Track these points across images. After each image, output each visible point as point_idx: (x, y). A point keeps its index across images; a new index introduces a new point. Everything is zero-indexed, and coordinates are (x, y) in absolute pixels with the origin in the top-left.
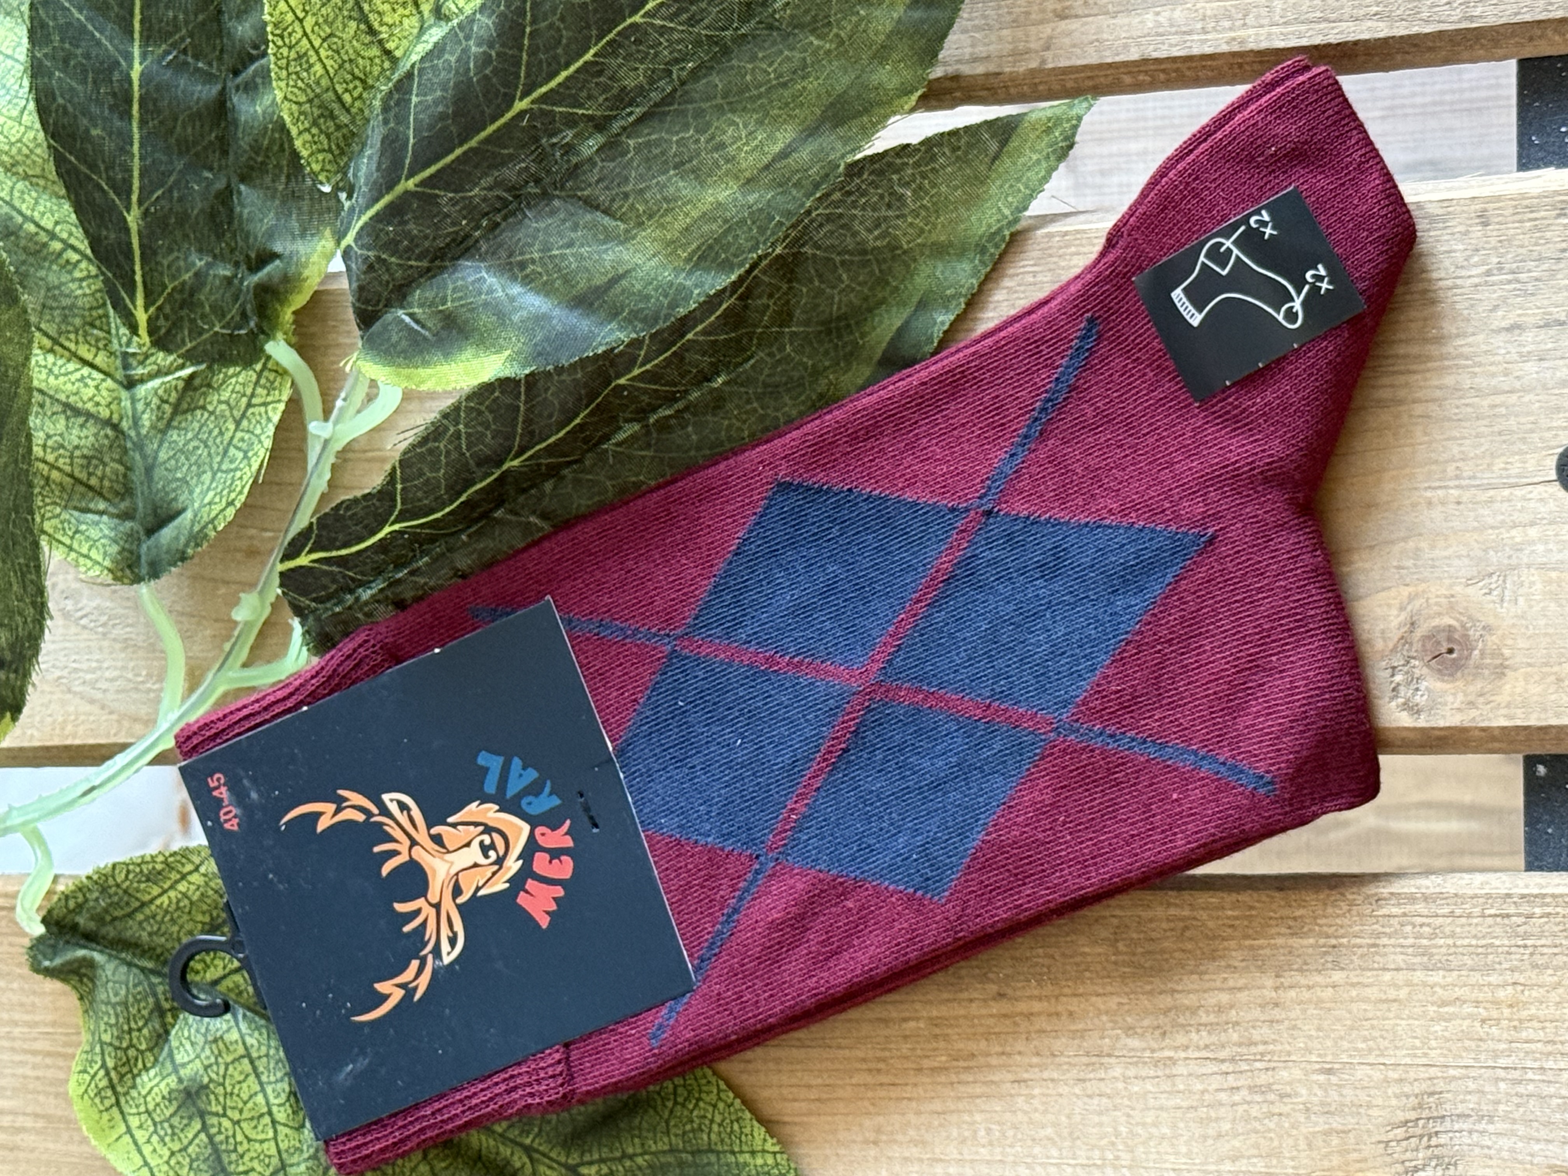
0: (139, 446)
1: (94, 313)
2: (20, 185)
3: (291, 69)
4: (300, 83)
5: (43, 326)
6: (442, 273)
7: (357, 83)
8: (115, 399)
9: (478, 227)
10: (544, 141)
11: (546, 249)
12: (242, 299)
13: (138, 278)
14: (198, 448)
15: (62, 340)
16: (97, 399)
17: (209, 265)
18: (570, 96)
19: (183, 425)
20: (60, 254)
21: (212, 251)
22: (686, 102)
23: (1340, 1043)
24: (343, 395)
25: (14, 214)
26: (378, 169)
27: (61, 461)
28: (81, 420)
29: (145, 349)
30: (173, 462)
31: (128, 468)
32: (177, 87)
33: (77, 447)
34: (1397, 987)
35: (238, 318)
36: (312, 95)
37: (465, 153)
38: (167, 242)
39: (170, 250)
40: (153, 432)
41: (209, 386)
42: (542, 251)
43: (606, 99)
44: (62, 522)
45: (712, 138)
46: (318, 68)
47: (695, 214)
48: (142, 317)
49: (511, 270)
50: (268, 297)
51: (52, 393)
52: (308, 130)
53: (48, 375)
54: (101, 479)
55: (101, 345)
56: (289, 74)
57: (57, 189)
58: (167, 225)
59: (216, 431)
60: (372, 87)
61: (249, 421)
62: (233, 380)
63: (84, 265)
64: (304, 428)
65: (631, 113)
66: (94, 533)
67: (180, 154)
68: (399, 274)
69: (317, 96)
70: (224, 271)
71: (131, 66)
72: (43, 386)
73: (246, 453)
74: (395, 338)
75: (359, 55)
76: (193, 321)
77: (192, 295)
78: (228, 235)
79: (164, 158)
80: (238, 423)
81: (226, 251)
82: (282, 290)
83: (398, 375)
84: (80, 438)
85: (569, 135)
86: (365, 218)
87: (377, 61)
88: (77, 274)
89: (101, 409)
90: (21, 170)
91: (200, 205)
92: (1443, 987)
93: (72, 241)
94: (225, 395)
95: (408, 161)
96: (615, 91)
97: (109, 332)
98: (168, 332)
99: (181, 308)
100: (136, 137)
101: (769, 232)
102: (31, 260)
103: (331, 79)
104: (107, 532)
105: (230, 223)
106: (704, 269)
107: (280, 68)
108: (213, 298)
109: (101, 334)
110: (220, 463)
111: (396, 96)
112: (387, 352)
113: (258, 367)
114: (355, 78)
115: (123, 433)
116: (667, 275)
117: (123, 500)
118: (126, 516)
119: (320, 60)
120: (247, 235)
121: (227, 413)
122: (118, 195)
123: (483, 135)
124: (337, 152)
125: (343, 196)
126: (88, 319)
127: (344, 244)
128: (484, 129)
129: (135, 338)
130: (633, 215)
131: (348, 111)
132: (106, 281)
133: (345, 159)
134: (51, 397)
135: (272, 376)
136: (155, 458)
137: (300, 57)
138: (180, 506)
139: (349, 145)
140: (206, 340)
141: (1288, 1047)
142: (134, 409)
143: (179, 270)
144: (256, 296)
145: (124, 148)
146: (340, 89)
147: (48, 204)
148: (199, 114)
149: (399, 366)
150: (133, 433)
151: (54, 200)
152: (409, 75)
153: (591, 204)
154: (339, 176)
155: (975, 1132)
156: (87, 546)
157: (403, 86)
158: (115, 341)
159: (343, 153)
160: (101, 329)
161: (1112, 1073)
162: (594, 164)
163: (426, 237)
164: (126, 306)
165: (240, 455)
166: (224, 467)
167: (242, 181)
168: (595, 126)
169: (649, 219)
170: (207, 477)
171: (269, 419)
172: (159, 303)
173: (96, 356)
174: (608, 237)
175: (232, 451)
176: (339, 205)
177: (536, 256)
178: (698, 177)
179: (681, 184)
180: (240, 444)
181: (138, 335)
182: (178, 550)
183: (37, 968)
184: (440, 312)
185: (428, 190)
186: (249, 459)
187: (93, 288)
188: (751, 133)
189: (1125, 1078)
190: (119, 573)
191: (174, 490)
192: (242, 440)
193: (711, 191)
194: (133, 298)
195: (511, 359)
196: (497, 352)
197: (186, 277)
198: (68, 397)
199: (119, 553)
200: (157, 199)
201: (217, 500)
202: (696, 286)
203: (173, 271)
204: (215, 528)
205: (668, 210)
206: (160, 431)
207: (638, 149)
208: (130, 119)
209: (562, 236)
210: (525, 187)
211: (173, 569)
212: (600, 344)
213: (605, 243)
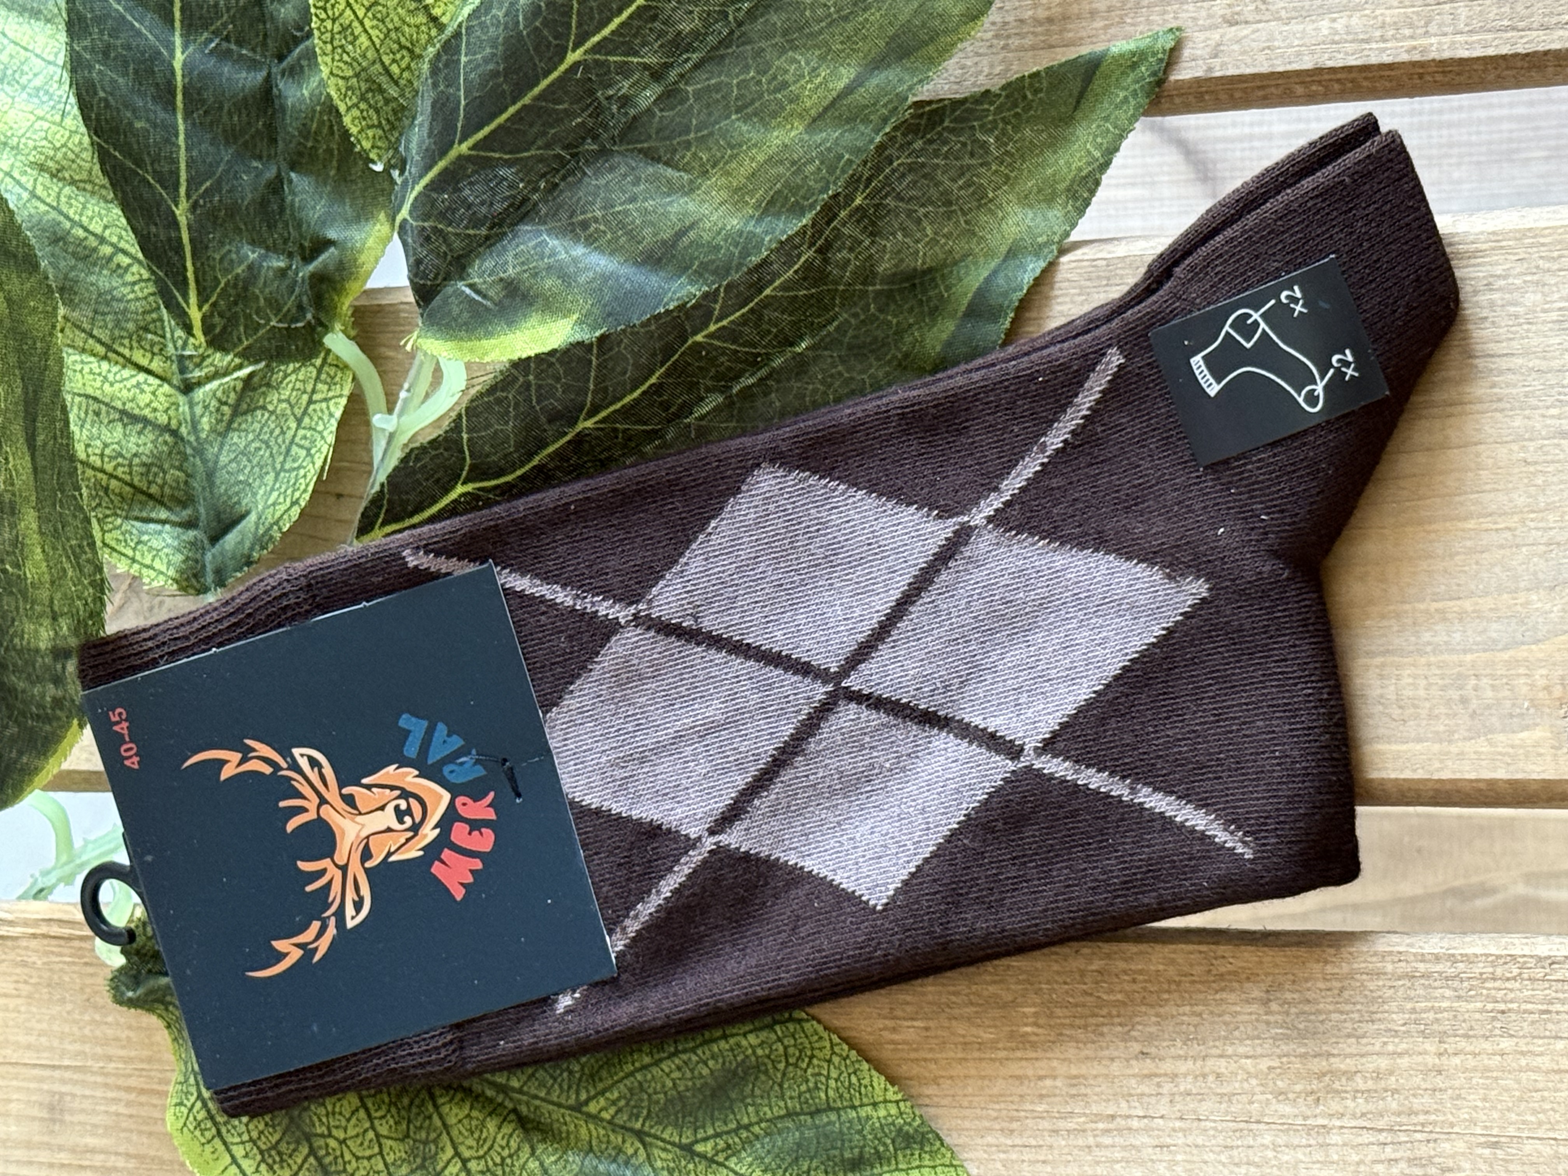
0: (199, 451)
1: (148, 318)
2: (67, 190)
3: (336, 43)
4: (345, 57)
5: (95, 332)
6: (501, 240)
7: (405, 52)
8: (172, 404)
9: (536, 190)
10: (599, 94)
11: (608, 206)
12: (297, 290)
13: (190, 274)
14: (260, 449)
15: (116, 347)
16: (154, 405)
17: (264, 258)
18: (623, 43)
19: (244, 426)
20: (110, 259)
21: (265, 241)
22: (744, 44)
23: (1507, 1114)
24: (406, 385)
25: (62, 218)
26: (430, 134)
27: (120, 469)
28: (140, 426)
29: (201, 351)
30: (234, 465)
31: (188, 475)
32: (221, 75)
33: (135, 455)
35: (294, 310)
36: (358, 69)
37: (518, 112)
38: (218, 235)
39: (222, 243)
40: (213, 435)
41: (268, 385)
42: (604, 208)
43: (661, 46)
44: (123, 534)
45: (774, 77)
46: (363, 40)
47: (761, 158)
48: (195, 315)
49: (572, 231)
50: (324, 287)
51: (107, 400)
52: (356, 105)
53: (103, 382)
54: (162, 487)
55: (156, 349)
56: (334, 48)
57: (104, 192)
58: (216, 217)
59: (277, 431)
60: (420, 57)
61: (311, 419)
62: (293, 377)
63: (135, 268)
64: (368, 423)
65: (687, 60)
66: (156, 543)
67: (227, 143)
68: (457, 244)
69: (364, 70)
70: (280, 263)
71: (172, 56)
72: (98, 394)
73: (309, 450)
74: (456, 311)
75: (404, 22)
76: (248, 317)
77: (245, 289)
78: (280, 225)
79: (211, 149)
80: (299, 421)
81: (280, 241)
82: (337, 276)
83: (461, 349)
84: (138, 445)
85: (625, 86)
86: (419, 188)
87: (423, 28)
88: (129, 278)
89: (158, 414)
90: (67, 175)
91: (250, 196)
93: (122, 245)
94: (285, 394)
95: (459, 125)
96: (670, 37)
97: (164, 337)
98: (225, 328)
99: (236, 303)
100: (181, 128)
101: (839, 171)
102: (80, 265)
103: (377, 51)
104: (169, 541)
105: (282, 213)
106: (772, 216)
107: (325, 43)
108: (267, 290)
109: (157, 339)
110: (283, 463)
112: (448, 326)
113: (318, 362)
114: (402, 47)
115: (182, 439)
116: (736, 224)
117: (184, 505)
118: (189, 525)
119: (366, 31)
120: (300, 224)
121: (288, 412)
122: (165, 188)
123: (536, 91)
124: (387, 128)
125: (396, 174)
126: (142, 324)
127: (399, 218)
128: (536, 84)
129: (192, 340)
130: (696, 164)
131: (396, 83)
132: (158, 281)
133: (396, 134)
134: (107, 405)
135: (332, 371)
136: (216, 462)
137: (344, 29)
138: (243, 510)
139: (399, 120)
140: (262, 337)
142: (193, 414)
143: (231, 262)
144: (312, 287)
145: (170, 137)
146: (387, 60)
147: (97, 209)
148: (245, 98)
149: (461, 339)
150: (192, 439)
151: (102, 204)
152: (457, 35)
153: (652, 156)
154: (391, 152)
156: (150, 557)
157: (450, 47)
158: (170, 345)
159: (393, 128)
160: (155, 333)
161: (1260, 1140)
162: (654, 114)
163: (483, 203)
164: (178, 304)
165: (303, 453)
166: (287, 466)
167: (292, 169)
168: (652, 75)
169: (713, 167)
170: (270, 478)
171: (331, 415)
172: (213, 299)
173: (151, 361)
174: (673, 189)
175: (295, 449)
176: (393, 182)
177: (598, 214)
178: (762, 119)
179: (745, 128)
180: (303, 442)
181: (193, 336)
182: (242, 555)
183: (120, 1000)
184: (501, 280)
185: (482, 153)
186: (312, 456)
187: (146, 291)
188: (814, 69)
189: (1275, 1147)
190: (184, 584)
191: (237, 493)
192: (305, 437)
193: (775, 134)
194: (185, 296)
195: (580, 322)
196: (565, 316)
197: (239, 270)
198: (124, 404)
199: (184, 562)
200: (206, 190)
201: (281, 500)
202: (767, 233)
203: (226, 264)
204: (280, 529)
205: (733, 157)
206: (220, 434)
207: (698, 95)
208: (174, 110)
209: (624, 192)
210: (582, 144)
211: (239, 575)
212: (672, 299)
213: (669, 195)
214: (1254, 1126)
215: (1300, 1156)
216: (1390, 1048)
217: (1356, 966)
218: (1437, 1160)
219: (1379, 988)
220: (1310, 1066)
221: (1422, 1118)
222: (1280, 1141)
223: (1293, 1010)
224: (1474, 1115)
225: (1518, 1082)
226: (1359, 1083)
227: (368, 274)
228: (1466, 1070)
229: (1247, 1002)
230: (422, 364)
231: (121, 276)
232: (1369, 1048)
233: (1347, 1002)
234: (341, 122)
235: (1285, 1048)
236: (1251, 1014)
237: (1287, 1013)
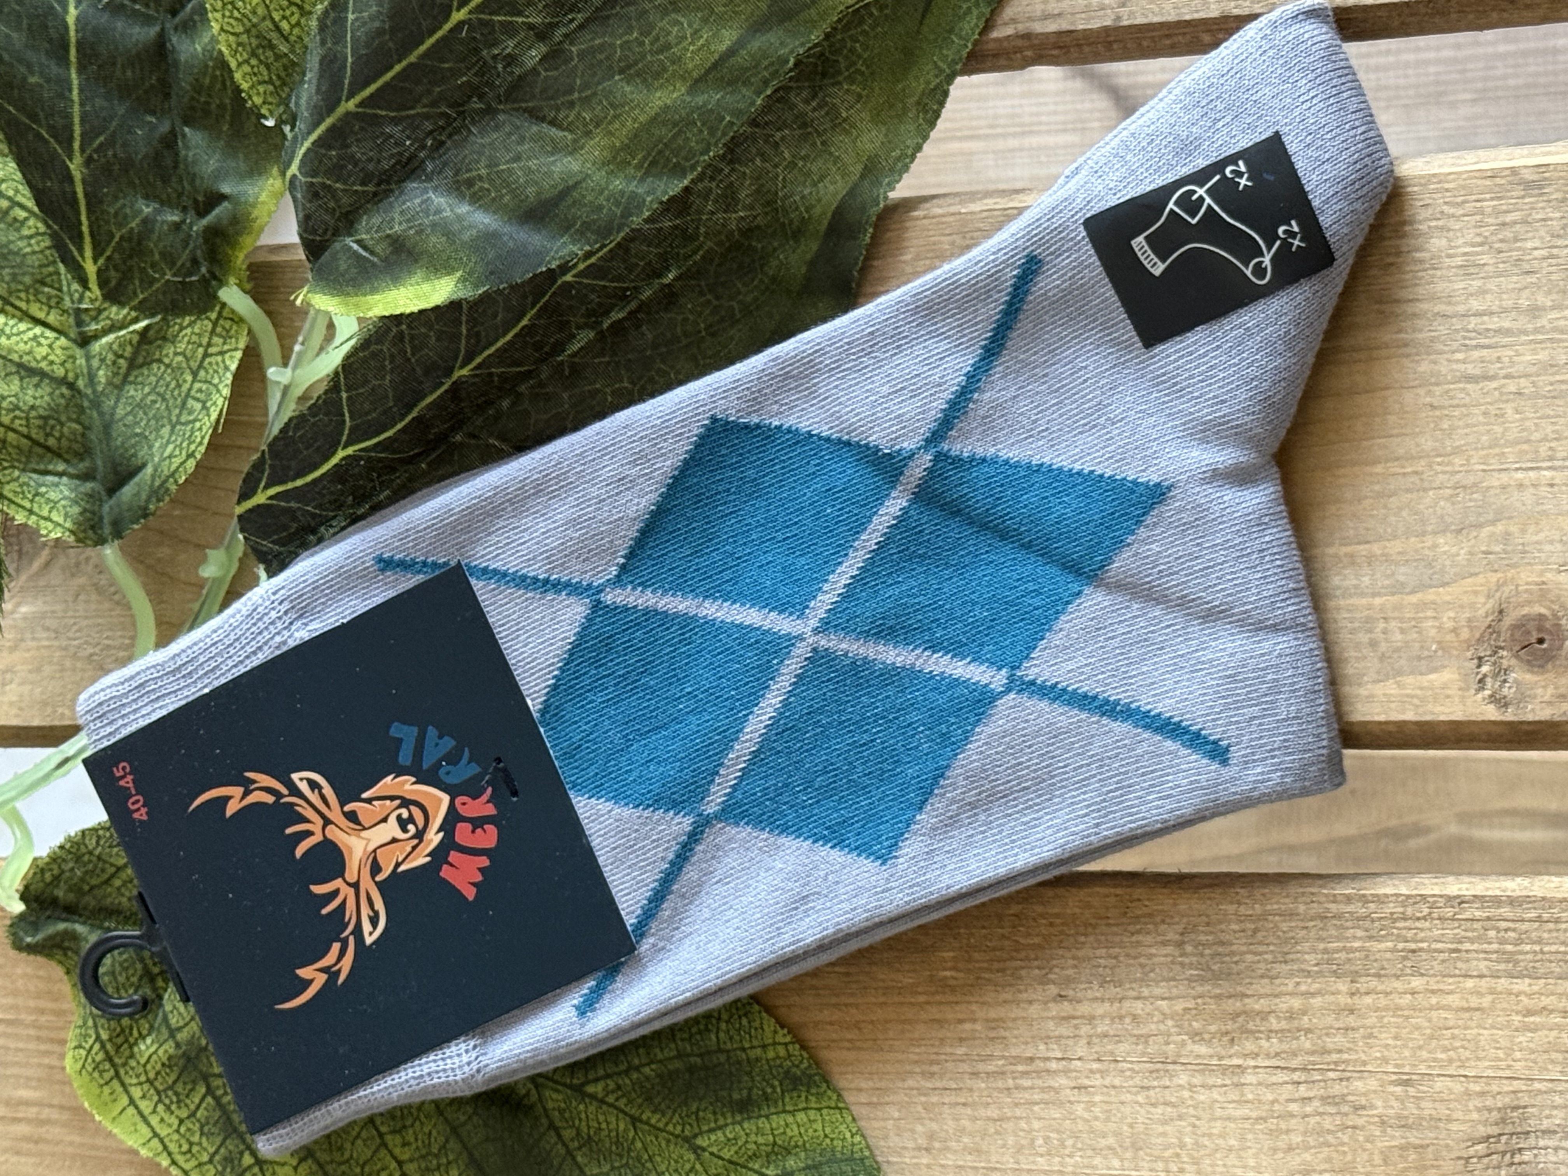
0: (96, 404)
1: (45, 271)
4: (236, 14)
6: (388, 197)
7: (295, 9)
8: (70, 357)
9: (423, 147)
10: (485, 53)
11: (492, 164)
12: (191, 245)
13: (85, 229)
14: (155, 402)
15: (12, 300)
16: (51, 358)
17: (157, 212)
18: (508, 3)
19: (140, 379)
20: (6, 212)
21: (159, 196)
22: (629, 4)
23: (1419, 1053)
24: (300, 339)
26: (318, 91)
27: (17, 422)
28: (36, 380)
29: (97, 304)
30: (130, 418)
31: (85, 428)
32: (115, 29)
33: (33, 407)
34: (1480, 994)
35: (188, 264)
36: (248, 25)
37: (404, 70)
38: (112, 189)
39: (116, 198)
40: (110, 388)
41: (164, 339)
42: (488, 166)
43: (546, 6)
44: (21, 486)
45: (657, 39)
47: (642, 119)
48: (91, 269)
49: (458, 189)
50: (218, 241)
51: (4, 353)
52: (247, 62)
53: (1, 336)
54: (59, 440)
55: (53, 303)
56: (224, 4)
58: (110, 172)
59: (173, 384)
60: (309, 13)
61: (207, 372)
62: (188, 331)
63: (31, 222)
64: (263, 378)
65: (573, 20)
66: (53, 495)
67: (121, 98)
68: (345, 200)
69: (254, 26)
70: (173, 217)
71: (66, 11)
73: (204, 403)
74: (343, 267)
76: (143, 271)
77: (139, 243)
78: (174, 179)
79: (105, 104)
80: (195, 374)
81: (174, 195)
82: (231, 230)
83: (350, 305)
84: (35, 398)
85: (510, 45)
86: (307, 144)
88: (26, 232)
89: (55, 367)
91: (144, 150)
92: (1529, 996)
93: (19, 198)
94: (181, 347)
95: (347, 81)
97: (60, 290)
98: (119, 283)
99: (131, 257)
100: (75, 82)
101: (719, 133)
103: (267, 7)
104: (67, 493)
105: (176, 167)
106: (654, 176)
108: (161, 245)
109: (52, 292)
110: (179, 416)
111: (332, 15)
112: (336, 282)
113: (213, 316)
115: (79, 392)
116: (618, 184)
118: (86, 476)
120: (193, 177)
121: (184, 365)
122: (60, 143)
123: (422, 48)
124: (278, 83)
126: (39, 277)
127: (289, 174)
128: (422, 43)
129: (88, 293)
130: (580, 124)
131: (286, 39)
132: (54, 236)
133: (287, 89)
134: (4, 357)
135: (228, 324)
136: (112, 415)
138: (140, 462)
139: (289, 75)
140: (157, 291)
141: (1364, 1058)
142: (89, 367)
143: (126, 216)
144: (206, 241)
145: (64, 92)
146: (276, 16)
148: (138, 54)
149: (349, 295)
150: (89, 391)
153: (536, 116)
154: (282, 108)
155: (1033, 1141)
156: (47, 508)
157: (338, 4)
158: (67, 299)
159: (284, 84)
160: (52, 287)
161: (1176, 1081)
162: (539, 74)
163: (370, 160)
164: (73, 258)
165: (199, 406)
166: (183, 419)
167: (186, 123)
168: (536, 35)
169: (596, 127)
170: (165, 431)
171: (227, 368)
172: (108, 253)
173: (48, 314)
174: (556, 148)
175: (191, 403)
176: (284, 137)
177: (483, 172)
178: (645, 81)
179: (628, 89)
180: (198, 395)
181: (89, 289)
182: (139, 507)
183: (19, 946)
184: (388, 236)
185: (368, 111)
186: (208, 409)
187: (43, 245)
188: (696, 32)
189: (1191, 1087)
190: (82, 535)
191: (133, 446)
192: (200, 390)
193: (658, 94)
194: (81, 250)
195: (463, 280)
196: (448, 274)
197: (133, 225)
198: (21, 357)
199: (81, 514)
200: (101, 145)
201: (177, 452)
202: (648, 193)
203: (120, 218)
204: (176, 482)
205: (615, 117)
206: (116, 387)
207: (582, 55)
208: (67, 64)
209: (508, 151)
210: (468, 102)
211: (136, 527)
212: (554, 258)
213: (553, 154)
214: (1170, 1067)
215: (1216, 1096)
216: (1303, 988)
217: (1269, 907)
218: (1350, 1098)
219: (1292, 929)
220: (1224, 1006)
221: (1335, 1057)
222: (1195, 1081)
223: (1207, 952)
224: (1386, 1053)
225: (1430, 1021)
226: (1273, 1023)
227: (261, 229)
228: (1377, 1010)
229: (1164, 944)
230: (315, 319)
231: (18, 230)
232: (1283, 988)
233: (1260, 943)
234: (232, 78)
235: (1200, 989)
236: (1166, 956)
237: (1202, 955)
